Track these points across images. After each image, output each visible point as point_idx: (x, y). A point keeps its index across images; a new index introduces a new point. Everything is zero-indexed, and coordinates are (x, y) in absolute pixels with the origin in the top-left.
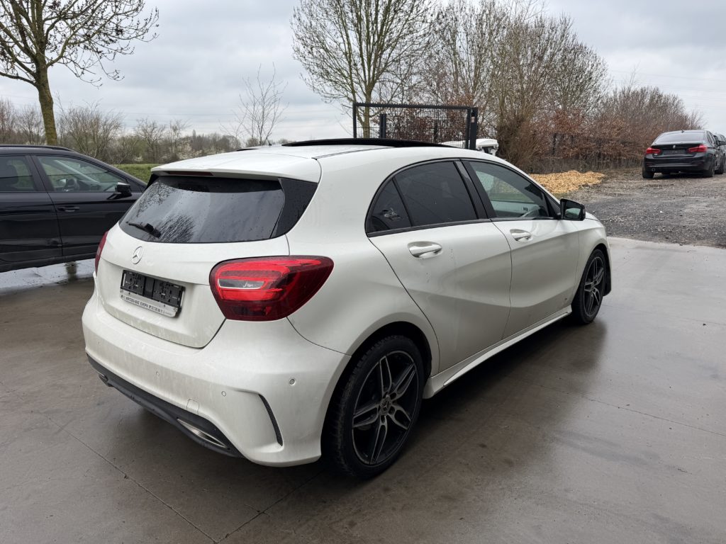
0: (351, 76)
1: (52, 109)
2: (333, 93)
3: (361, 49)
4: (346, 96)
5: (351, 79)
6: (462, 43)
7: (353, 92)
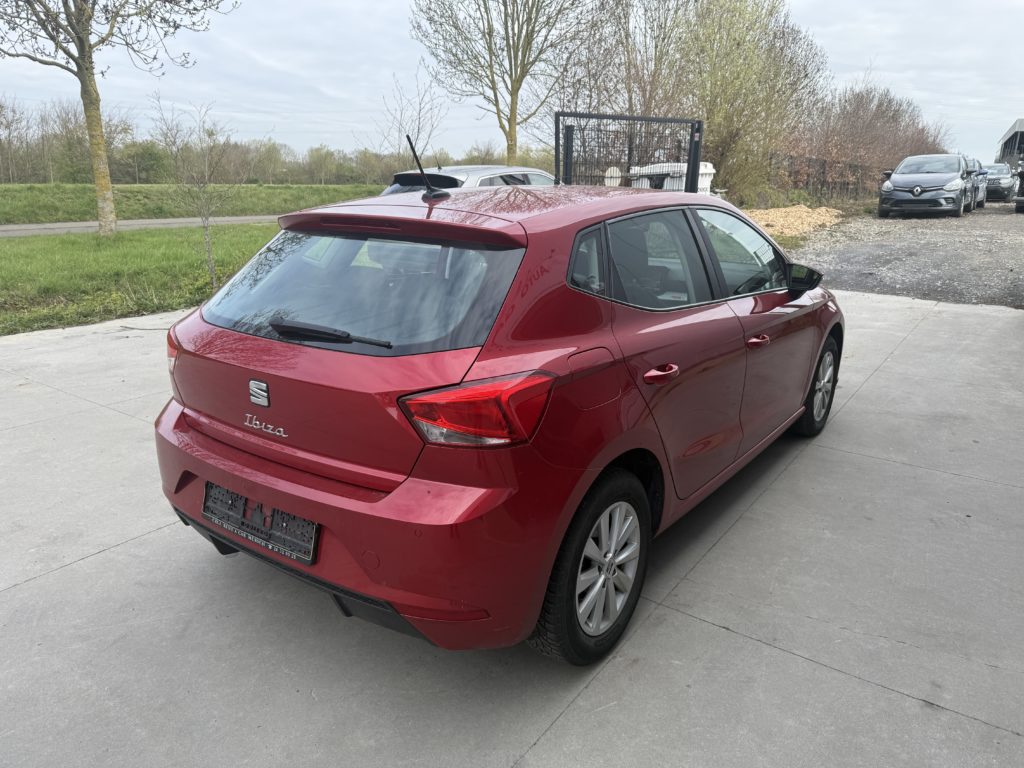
0: (491, 66)
1: (98, 109)
2: (464, 89)
3: (506, 29)
4: (481, 94)
5: (491, 71)
6: (637, 22)
7: (494, 88)
